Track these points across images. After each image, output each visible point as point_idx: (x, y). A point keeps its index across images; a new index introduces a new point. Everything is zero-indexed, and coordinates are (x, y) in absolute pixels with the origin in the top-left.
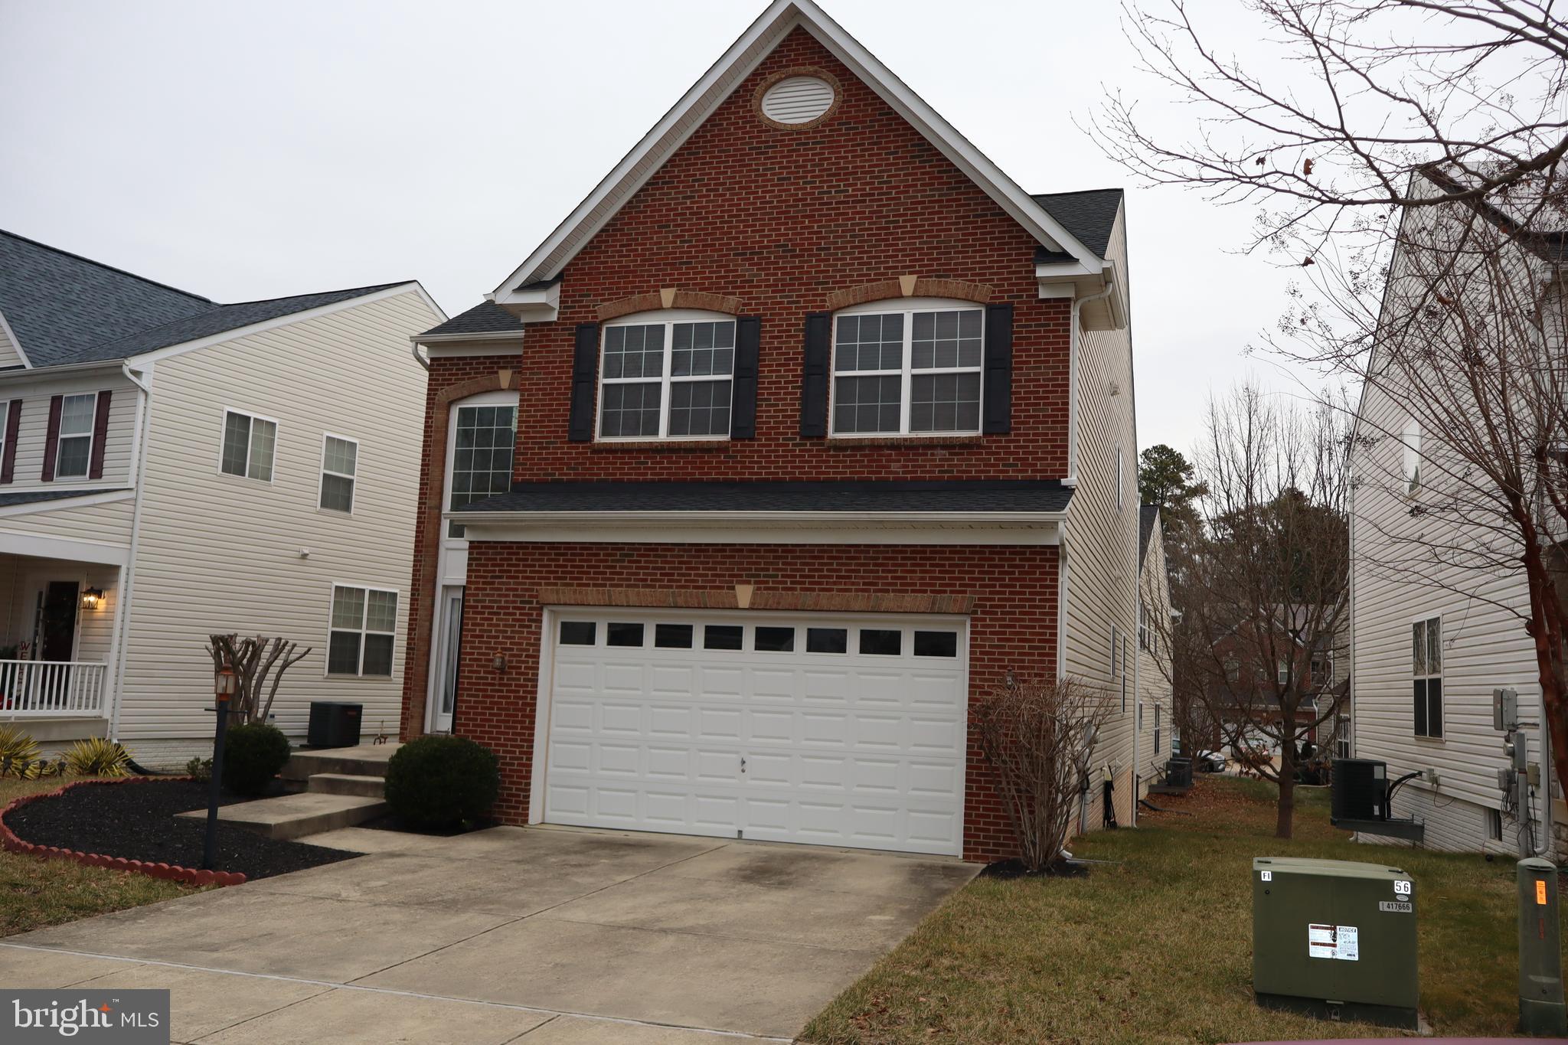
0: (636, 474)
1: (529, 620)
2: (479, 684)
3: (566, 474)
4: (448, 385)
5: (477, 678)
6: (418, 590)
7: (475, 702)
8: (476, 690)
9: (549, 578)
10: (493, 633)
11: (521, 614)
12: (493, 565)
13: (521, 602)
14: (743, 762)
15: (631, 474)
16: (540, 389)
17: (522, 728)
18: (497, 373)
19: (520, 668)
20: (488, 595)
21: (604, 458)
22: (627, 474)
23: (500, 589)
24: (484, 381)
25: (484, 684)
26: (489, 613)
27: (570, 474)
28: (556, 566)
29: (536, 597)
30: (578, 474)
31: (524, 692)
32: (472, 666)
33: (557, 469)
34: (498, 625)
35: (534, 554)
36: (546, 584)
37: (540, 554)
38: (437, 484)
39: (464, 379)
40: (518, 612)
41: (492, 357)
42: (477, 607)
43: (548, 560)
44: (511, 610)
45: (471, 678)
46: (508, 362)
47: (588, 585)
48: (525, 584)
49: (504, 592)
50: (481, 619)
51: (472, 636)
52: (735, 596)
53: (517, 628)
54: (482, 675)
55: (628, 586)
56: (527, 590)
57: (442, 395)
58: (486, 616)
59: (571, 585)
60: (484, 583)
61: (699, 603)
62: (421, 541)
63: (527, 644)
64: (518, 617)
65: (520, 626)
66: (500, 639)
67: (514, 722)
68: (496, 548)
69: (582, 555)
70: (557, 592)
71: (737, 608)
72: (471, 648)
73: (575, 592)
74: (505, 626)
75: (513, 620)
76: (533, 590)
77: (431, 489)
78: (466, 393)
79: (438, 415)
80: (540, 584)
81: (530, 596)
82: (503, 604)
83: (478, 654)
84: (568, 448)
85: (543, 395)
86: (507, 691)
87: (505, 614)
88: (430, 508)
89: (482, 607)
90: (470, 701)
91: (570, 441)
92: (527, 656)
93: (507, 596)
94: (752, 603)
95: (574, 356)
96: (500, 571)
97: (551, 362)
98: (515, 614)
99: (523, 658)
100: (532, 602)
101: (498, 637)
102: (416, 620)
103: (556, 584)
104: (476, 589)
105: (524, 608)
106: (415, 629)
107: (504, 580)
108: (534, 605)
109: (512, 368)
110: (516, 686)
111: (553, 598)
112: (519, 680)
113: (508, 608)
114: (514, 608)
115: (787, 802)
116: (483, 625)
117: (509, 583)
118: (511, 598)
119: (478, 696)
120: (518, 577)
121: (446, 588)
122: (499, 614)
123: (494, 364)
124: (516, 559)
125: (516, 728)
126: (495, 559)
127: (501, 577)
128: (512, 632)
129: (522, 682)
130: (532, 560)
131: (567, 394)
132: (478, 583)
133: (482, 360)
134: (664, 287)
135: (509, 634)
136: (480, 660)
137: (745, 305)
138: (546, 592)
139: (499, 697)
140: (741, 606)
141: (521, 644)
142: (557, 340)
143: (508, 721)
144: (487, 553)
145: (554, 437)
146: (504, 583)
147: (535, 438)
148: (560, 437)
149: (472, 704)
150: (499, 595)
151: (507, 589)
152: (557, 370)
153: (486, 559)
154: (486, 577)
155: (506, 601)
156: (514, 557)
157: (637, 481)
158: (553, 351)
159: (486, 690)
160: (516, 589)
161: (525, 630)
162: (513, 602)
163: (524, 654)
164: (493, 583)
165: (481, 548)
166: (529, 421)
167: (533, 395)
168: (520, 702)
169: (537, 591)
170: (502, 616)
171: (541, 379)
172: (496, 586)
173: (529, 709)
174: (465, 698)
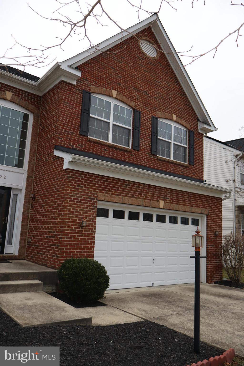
1: (93, 206)
2: (72, 233)
3: (78, 147)
5: (71, 230)
8: (71, 236)
9: (101, 190)
10: (78, 211)
12: (78, 181)
13: (90, 198)
14: (154, 260)
15: (102, 153)
16: (68, 110)
18: (4, 91)
19: (90, 226)
20: (76, 194)
21: (92, 145)
22: (100, 153)
23: (82, 192)
25: (74, 233)
26: (77, 202)
27: (79, 148)
28: (103, 185)
29: (96, 197)
30: (83, 148)
31: (91, 237)
32: (69, 225)
33: (74, 144)
34: (81, 207)
35: (95, 179)
36: (100, 192)
37: (97, 179)
40: (89, 202)
41: (3, 84)
42: (71, 198)
43: (100, 182)
44: (86, 202)
45: (69, 230)
46: (10, 89)
47: (115, 194)
48: (92, 191)
50: (73, 204)
51: (69, 211)
52: (159, 204)
53: (88, 209)
54: (73, 229)
55: (128, 197)
56: (92, 194)
58: (75, 203)
59: (109, 194)
60: (74, 188)
61: (149, 205)
63: (92, 216)
64: (89, 204)
66: (81, 214)
67: (87, 249)
69: (113, 182)
70: (105, 196)
71: (160, 208)
72: (69, 217)
74: (83, 208)
75: (87, 206)
76: (95, 194)
80: (97, 192)
81: (94, 196)
82: (82, 198)
83: (72, 219)
84: (79, 137)
85: (69, 112)
86: (84, 236)
89: (74, 199)
90: (68, 241)
91: (80, 134)
93: (84, 195)
94: (164, 207)
95: (82, 102)
96: (81, 184)
97: (73, 100)
98: (87, 203)
99: (91, 222)
103: (103, 193)
104: (71, 190)
105: (91, 201)
107: (83, 188)
108: (95, 200)
109: (12, 92)
110: (88, 234)
111: (103, 198)
113: (85, 200)
114: (87, 201)
115: (164, 272)
116: (74, 207)
117: (85, 190)
118: (86, 196)
119: (71, 238)
120: (89, 188)
122: (81, 202)
123: (4, 87)
125: (88, 252)
126: (79, 179)
127: (82, 187)
128: (86, 211)
129: (90, 232)
131: (79, 116)
132: (72, 188)
134: (113, 89)
135: (85, 212)
136: (73, 222)
137: (136, 106)
138: (100, 196)
140: (161, 208)
141: (90, 216)
142: (75, 93)
143: (84, 249)
144: (76, 176)
145: (74, 131)
146: (83, 189)
147: (66, 129)
148: (76, 132)
149: (69, 242)
150: (81, 195)
151: (84, 192)
152: (75, 105)
153: (75, 178)
154: (75, 186)
155: (84, 198)
156: (87, 179)
157: (104, 156)
158: (74, 97)
159: (75, 236)
160: (88, 193)
161: (92, 210)
162: (87, 198)
163: (91, 220)
164: (78, 189)
165: (73, 173)
166: (64, 122)
167: (65, 111)
168: (90, 241)
169: (97, 195)
170: (82, 204)
171: (68, 106)
172: (80, 190)
173: (93, 244)
174: (66, 239)
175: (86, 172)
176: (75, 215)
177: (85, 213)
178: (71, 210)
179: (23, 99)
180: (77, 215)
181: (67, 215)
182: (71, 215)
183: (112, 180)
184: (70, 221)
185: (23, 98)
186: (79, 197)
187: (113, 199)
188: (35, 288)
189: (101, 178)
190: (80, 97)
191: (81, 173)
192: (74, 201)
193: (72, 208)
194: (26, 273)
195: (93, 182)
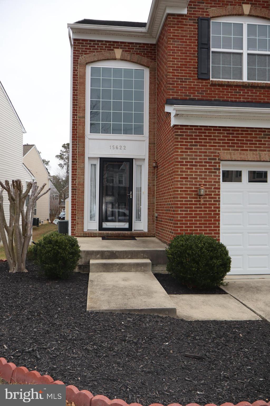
0: (235, 98)
1: (214, 169)
2: (187, 204)
3: (197, 96)
4: (85, 54)
5: (185, 201)
6: (76, 159)
7: (185, 214)
8: (186, 208)
9: (225, 146)
10: (194, 176)
11: (209, 166)
12: (191, 139)
13: (209, 159)
15: (232, 98)
16: (179, 50)
17: (214, 227)
18: (113, 50)
19: (211, 195)
20: (189, 155)
21: (217, 89)
22: (230, 98)
23: (196, 152)
24: (107, 54)
25: (190, 204)
26: (190, 165)
27: (199, 96)
28: (228, 140)
29: (218, 156)
30: (204, 96)
31: (214, 207)
32: (182, 194)
33: (192, 93)
34: (197, 172)
35: (215, 133)
36: (223, 149)
37: (218, 133)
38: (82, 105)
39: (94, 52)
40: (208, 165)
41: (110, 42)
42: (183, 162)
43: (223, 136)
44: (203, 164)
45: (182, 201)
46: (119, 45)
47: (246, 150)
48: (211, 149)
49: (198, 154)
50: (186, 169)
51: (181, 178)
53: (208, 173)
54: (189, 199)
55: (269, 151)
56: (212, 153)
57: (82, 59)
58: (189, 167)
59: (238, 150)
60: (186, 149)
62: (76, 135)
63: (214, 182)
64: (208, 167)
65: (209, 172)
66: (198, 180)
67: (209, 224)
68: (192, 129)
69: (242, 134)
70: (230, 154)
72: (181, 184)
73: (240, 154)
74: (201, 172)
75: (205, 169)
76: (216, 153)
77: (80, 108)
78: (96, 59)
79: (80, 69)
80: (220, 150)
81: (214, 156)
82: (198, 160)
83: (185, 188)
84: (197, 82)
85: (181, 53)
86: (205, 207)
87: (200, 166)
88: (79, 117)
89: (186, 162)
90: (182, 214)
91: (199, 79)
92: (214, 188)
93: (200, 156)
95: (198, 34)
96: (195, 142)
97: (184, 36)
98: (206, 166)
99: (213, 190)
100: (216, 159)
101: (197, 178)
102: (76, 175)
103: (229, 150)
104: (181, 152)
105: (211, 163)
106: (76, 180)
107: (198, 147)
108: (217, 161)
109: (121, 48)
110: (209, 204)
111: (228, 157)
112: (211, 201)
113: (201, 162)
114: (205, 162)
116: (187, 172)
117: (201, 149)
118: (203, 157)
119: (187, 211)
120: (206, 146)
121: (89, 158)
122: (196, 166)
123: (112, 45)
124: (205, 136)
125: (211, 227)
126: (192, 136)
127: (196, 145)
128: (205, 175)
129: (213, 202)
130: (214, 136)
131: (195, 54)
132: (182, 148)
133: (104, 43)
134: (243, 3)
135: (203, 177)
136: (187, 191)
138: (224, 154)
139: (200, 211)
141: (211, 182)
142: (187, 25)
143: (206, 224)
144: (187, 132)
145: (189, 76)
146: (198, 149)
147: (178, 76)
148: (192, 77)
149: (184, 215)
150: (196, 155)
151: (200, 152)
152: (188, 41)
153: (186, 135)
154: (187, 145)
155: (200, 159)
156: (203, 135)
157: (236, 101)
158: (185, 31)
159: (192, 207)
160: (206, 152)
161: (213, 174)
162: (204, 159)
163: (213, 187)
164: (192, 149)
165: (183, 129)
166: (174, 67)
167: (176, 53)
168: (213, 213)
169: (218, 153)
170: (198, 167)
171: (179, 45)
172: (194, 150)
173: (217, 216)
174: (179, 212)
175: (200, 126)
176: (190, 181)
177: (204, 179)
178: (184, 176)
179: (134, 53)
180: (192, 182)
181: (179, 183)
182: (184, 183)
183: (241, 131)
184: (184, 189)
185: (135, 51)
186: (194, 159)
187: (243, 157)
188: (143, 268)
189: (223, 130)
190: (194, 28)
191: (194, 128)
192: (187, 165)
193: (184, 174)
194: (134, 251)
195: (212, 138)
